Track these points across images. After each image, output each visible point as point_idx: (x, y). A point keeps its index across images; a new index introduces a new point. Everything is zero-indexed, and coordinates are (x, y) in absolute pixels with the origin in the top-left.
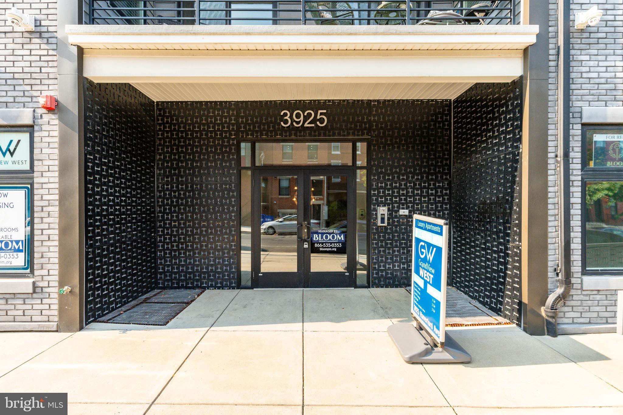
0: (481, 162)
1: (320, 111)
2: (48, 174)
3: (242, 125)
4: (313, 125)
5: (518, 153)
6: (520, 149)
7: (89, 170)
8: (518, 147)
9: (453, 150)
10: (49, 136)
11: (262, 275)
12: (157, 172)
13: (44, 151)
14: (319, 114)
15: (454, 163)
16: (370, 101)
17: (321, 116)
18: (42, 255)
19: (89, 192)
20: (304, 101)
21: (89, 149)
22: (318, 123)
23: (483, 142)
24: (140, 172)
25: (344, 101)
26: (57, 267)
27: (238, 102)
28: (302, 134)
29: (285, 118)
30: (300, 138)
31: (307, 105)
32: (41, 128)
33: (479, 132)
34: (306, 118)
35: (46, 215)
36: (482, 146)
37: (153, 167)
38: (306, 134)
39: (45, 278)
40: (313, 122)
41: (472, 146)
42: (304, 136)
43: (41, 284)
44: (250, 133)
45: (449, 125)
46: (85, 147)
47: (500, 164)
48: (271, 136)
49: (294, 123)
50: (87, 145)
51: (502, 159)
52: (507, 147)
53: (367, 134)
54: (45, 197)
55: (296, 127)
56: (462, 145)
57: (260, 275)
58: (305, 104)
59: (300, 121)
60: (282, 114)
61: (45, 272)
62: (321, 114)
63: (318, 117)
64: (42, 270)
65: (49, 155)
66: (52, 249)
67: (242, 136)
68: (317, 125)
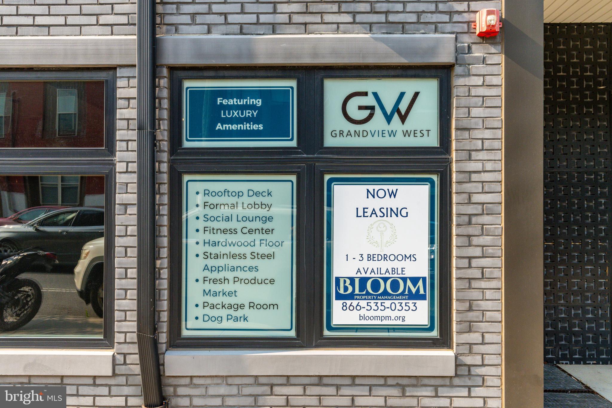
2: (482, 155)
10: (483, 85)
13: (475, 112)
18: (470, 306)
26: (501, 327)
32: (469, 70)
35: (478, 231)
39: (476, 348)
43: (468, 360)
54: (476, 198)
61: (475, 337)
64: (471, 334)
65: (484, 119)
66: (489, 294)
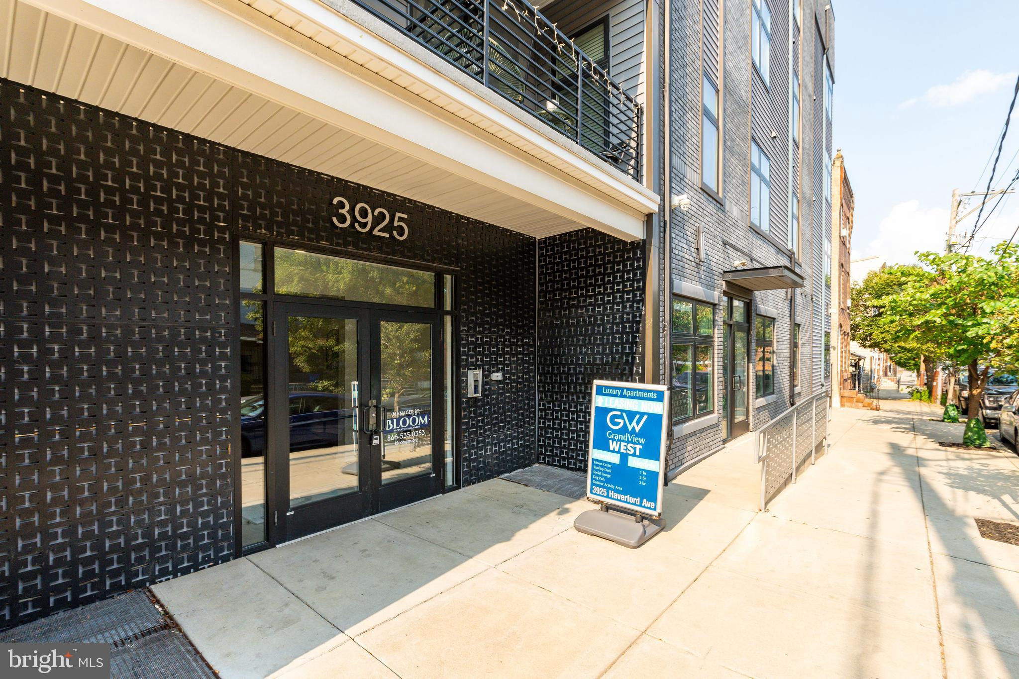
1: (398, 215)
3: (245, 204)
4: (387, 235)
5: (640, 315)
6: (642, 311)
8: (639, 309)
9: (539, 299)
11: (293, 513)
14: (396, 219)
15: (540, 315)
16: (459, 217)
17: (400, 223)
20: (372, 189)
22: (395, 233)
25: (429, 206)
27: (234, 149)
28: (367, 246)
29: (341, 211)
30: (362, 252)
31: (377, 198)
34: (376, 221)
36: (588, 301)
38: (373, 248)
40: (389, 228)
42: (369, 250)
44: (263, 223)
45: (534, 268)
48: (310, 240)
49: (357, 225)
52: (624, 307)
53: (457, 265)
55: (360, 232)
56: (554, 296)
57: (288, 514)
58: (373, 195)
59: (366, 224)
60: (335, 201)
62: (400, 219)
63: (396, 224)
67: (245, 228)
68: (392, 237)
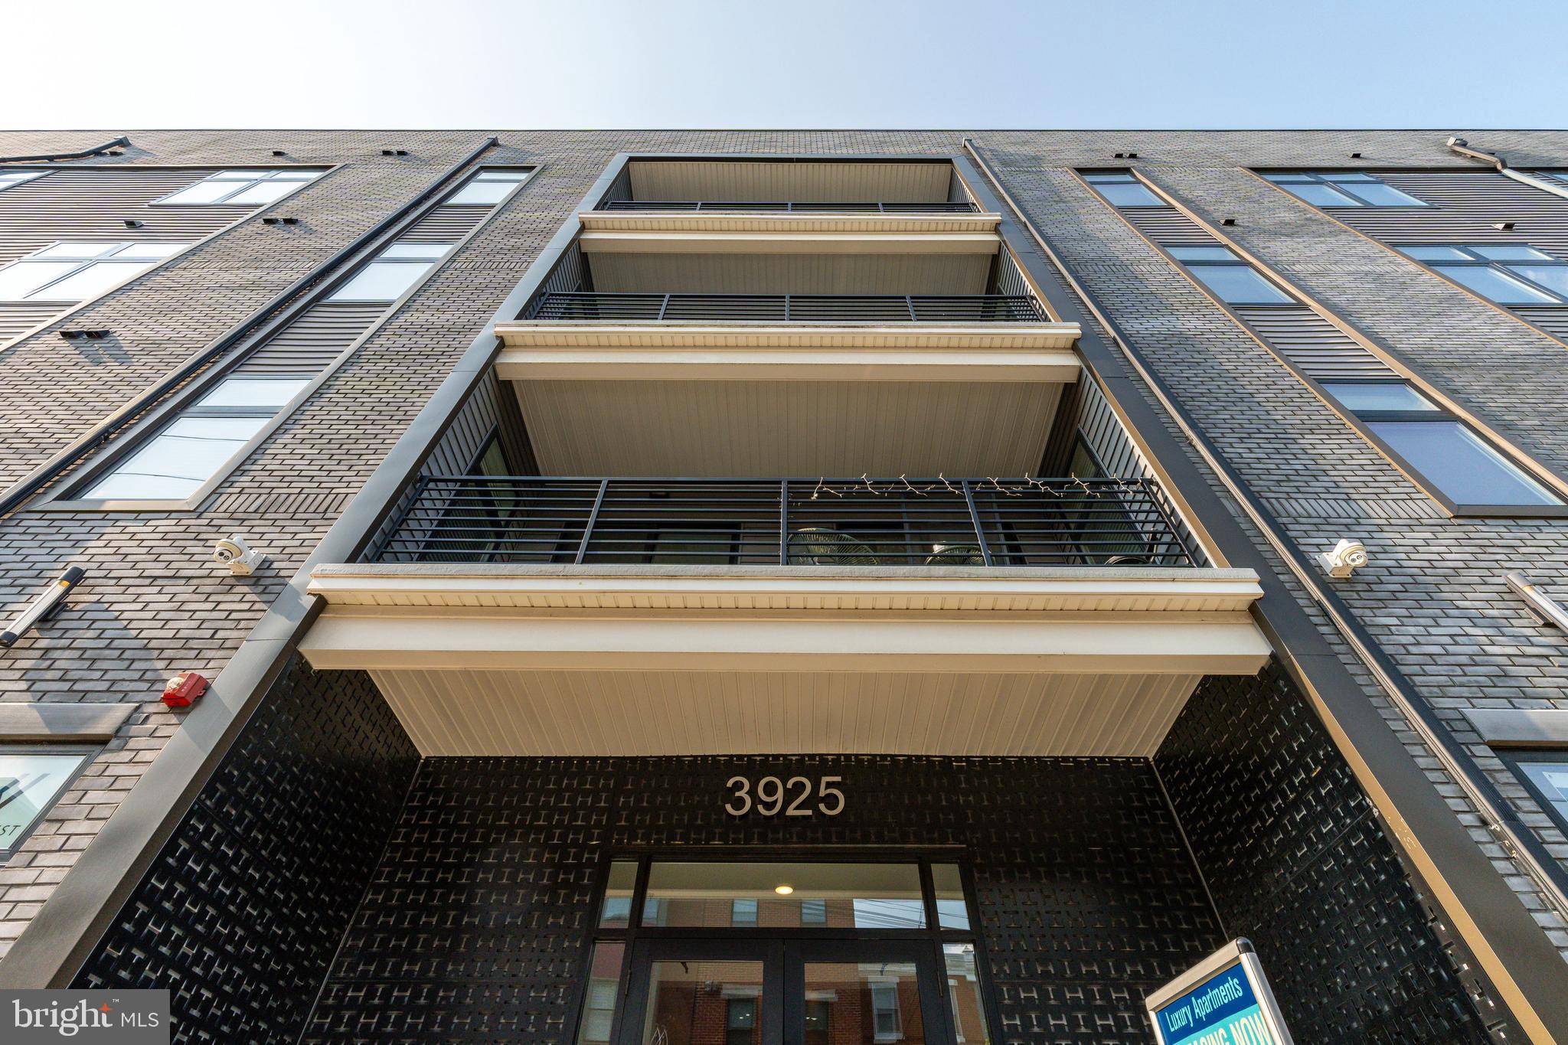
0: (1297, 888)
1: (825, 779)
3: (624, 813)
4: (809, 812)
5: (1374, 821)
6: (1371, 810)
7: (171, 860)
8: (1364, 809)
9: (1208, 883)
10: (130, 761)
12: (345, 941)
13: (90, 796)
14: (823, 786)
15: (1224, 919)
16: (947, 760)
17: (829, 791)
19: (127, 926)
20: (785, 756)
21: (208, 803)
22: (822, 807)
23: (1271, 831)
24: (299, 924)
25: (883, 757)
27: (624, 758)
28: (781, 835)
29: (737, 794)
30: (775, 846)
31: (793, 766)
32: (126, 743)
33: (1249, 809)
34: (790, 795)
36: (1275, 841)
37: (341, 924)
38: (791, 837)
40: (810, 802)
41: (1251, 852)
42: (785, 841)
44: (640, 832)
45: (1168, 815)
46: (202, 793)
47: (1349, 873)
48: (697, 841)
49: (760, 808)
50: (210, 791)
51: (1345, 857)
52: (1337, 820)
53: (956, 840)
55: (765, 817)
56: (1225, 862)
58: (787, 762)
59: (775, 802)
60: (730, 784)
62: (829, 785)
63: (822, 793)
67: (620, 841)
68: (819, 813)
